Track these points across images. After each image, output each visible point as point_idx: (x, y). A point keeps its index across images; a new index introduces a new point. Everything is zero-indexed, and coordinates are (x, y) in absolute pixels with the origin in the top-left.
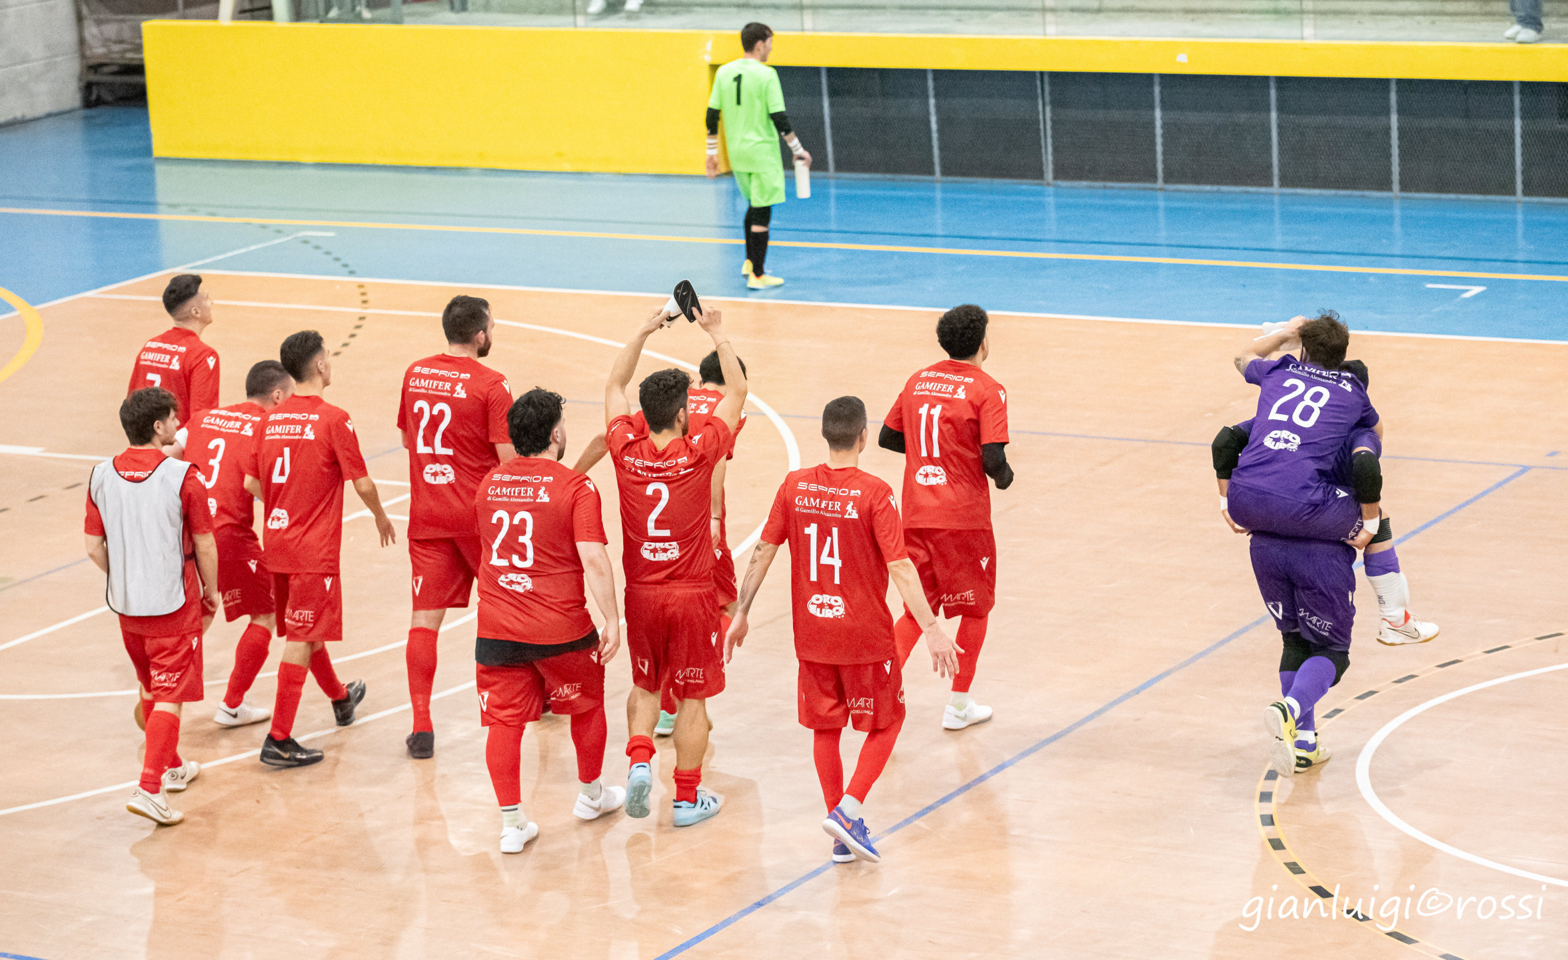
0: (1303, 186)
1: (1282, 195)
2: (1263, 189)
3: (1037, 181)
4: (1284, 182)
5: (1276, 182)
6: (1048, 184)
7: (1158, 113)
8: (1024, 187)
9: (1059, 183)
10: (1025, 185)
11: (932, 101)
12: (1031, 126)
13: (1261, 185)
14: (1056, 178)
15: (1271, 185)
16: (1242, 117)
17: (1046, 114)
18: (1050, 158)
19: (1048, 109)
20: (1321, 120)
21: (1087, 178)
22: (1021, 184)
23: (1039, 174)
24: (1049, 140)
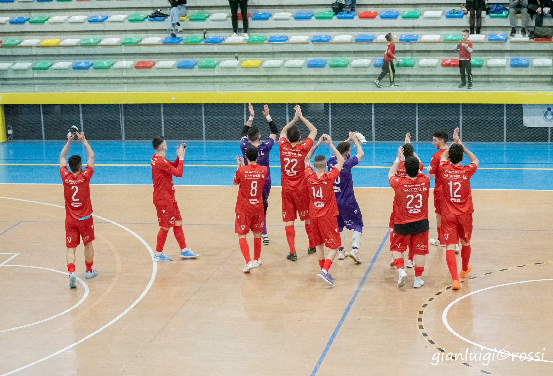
0: (213, 140)
1: (206, 142)
2: (199, 141)
3: (120, 141)
4: (207, 138)
5: (204, 139)
6: (123, 142)
7: (162, 117)
8: (116, 143)
9: (127, 141)
10: (116, 142)
11: (81, 115)
12: (117, 122)
13: (199, 140)
14: (126, 139)
15: (203, 140)
16: (192, 118)
17: (122, 118)
18: (124, 133)
19: (123, 116)
20: (219, 118)
21: (137, 139)
22: (114, 142)
23: (120, 138)
24: (124, 127)
